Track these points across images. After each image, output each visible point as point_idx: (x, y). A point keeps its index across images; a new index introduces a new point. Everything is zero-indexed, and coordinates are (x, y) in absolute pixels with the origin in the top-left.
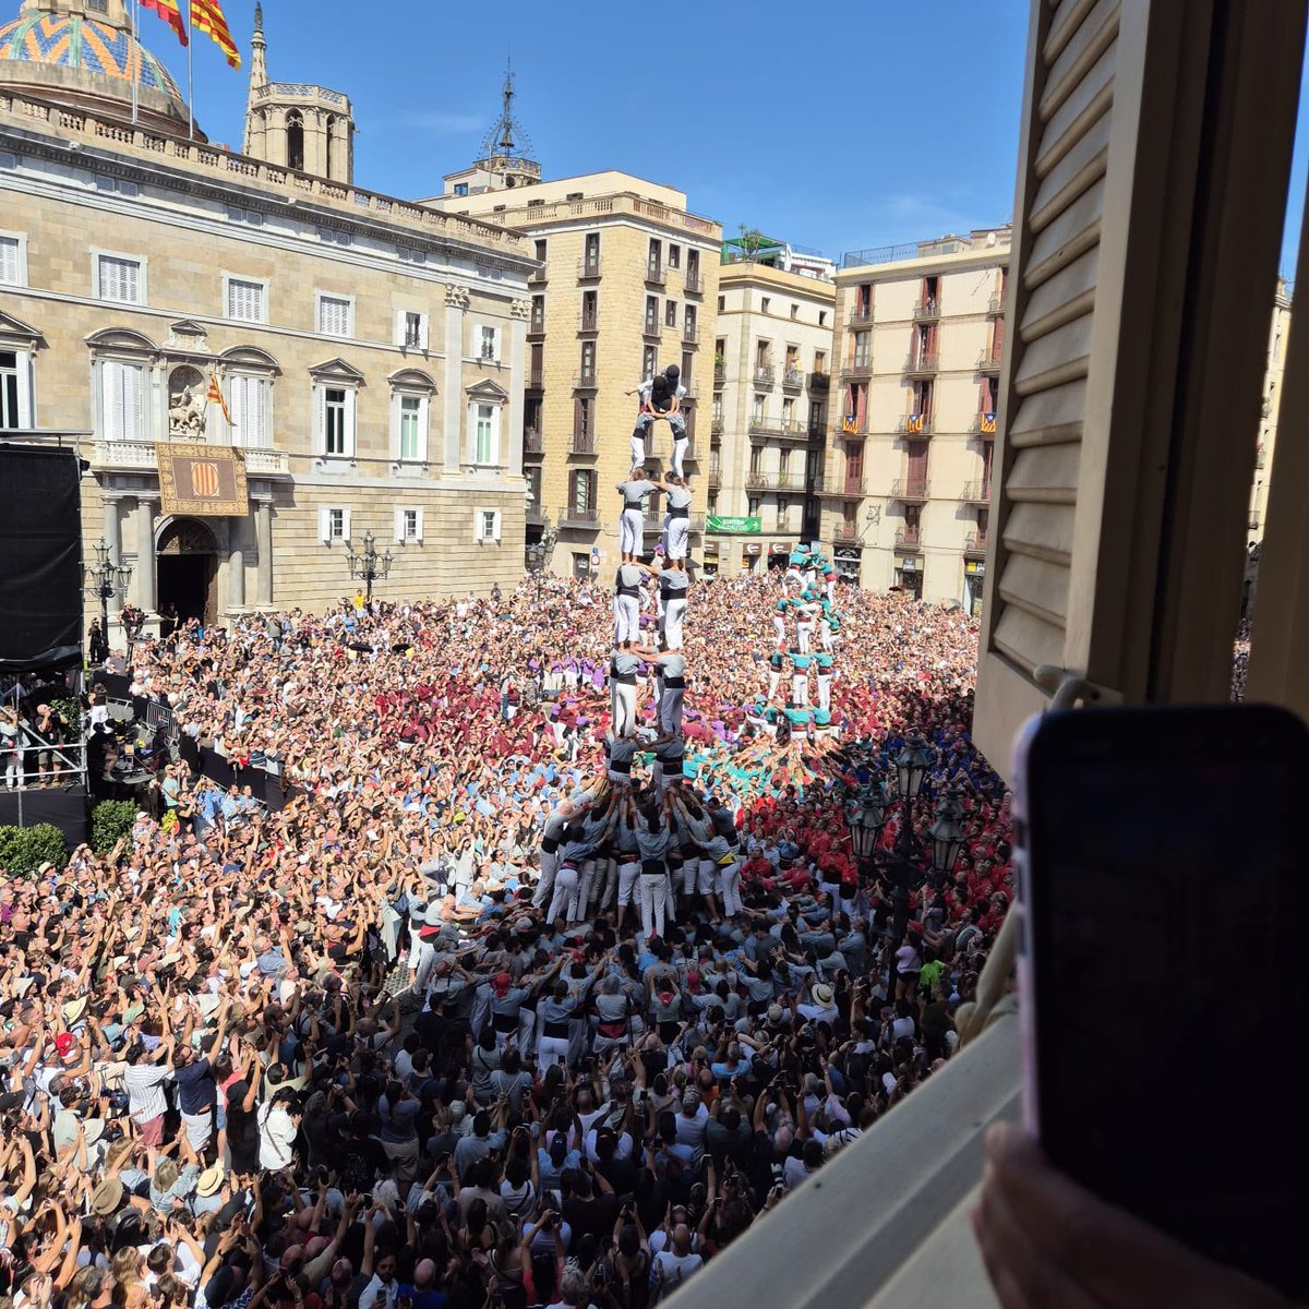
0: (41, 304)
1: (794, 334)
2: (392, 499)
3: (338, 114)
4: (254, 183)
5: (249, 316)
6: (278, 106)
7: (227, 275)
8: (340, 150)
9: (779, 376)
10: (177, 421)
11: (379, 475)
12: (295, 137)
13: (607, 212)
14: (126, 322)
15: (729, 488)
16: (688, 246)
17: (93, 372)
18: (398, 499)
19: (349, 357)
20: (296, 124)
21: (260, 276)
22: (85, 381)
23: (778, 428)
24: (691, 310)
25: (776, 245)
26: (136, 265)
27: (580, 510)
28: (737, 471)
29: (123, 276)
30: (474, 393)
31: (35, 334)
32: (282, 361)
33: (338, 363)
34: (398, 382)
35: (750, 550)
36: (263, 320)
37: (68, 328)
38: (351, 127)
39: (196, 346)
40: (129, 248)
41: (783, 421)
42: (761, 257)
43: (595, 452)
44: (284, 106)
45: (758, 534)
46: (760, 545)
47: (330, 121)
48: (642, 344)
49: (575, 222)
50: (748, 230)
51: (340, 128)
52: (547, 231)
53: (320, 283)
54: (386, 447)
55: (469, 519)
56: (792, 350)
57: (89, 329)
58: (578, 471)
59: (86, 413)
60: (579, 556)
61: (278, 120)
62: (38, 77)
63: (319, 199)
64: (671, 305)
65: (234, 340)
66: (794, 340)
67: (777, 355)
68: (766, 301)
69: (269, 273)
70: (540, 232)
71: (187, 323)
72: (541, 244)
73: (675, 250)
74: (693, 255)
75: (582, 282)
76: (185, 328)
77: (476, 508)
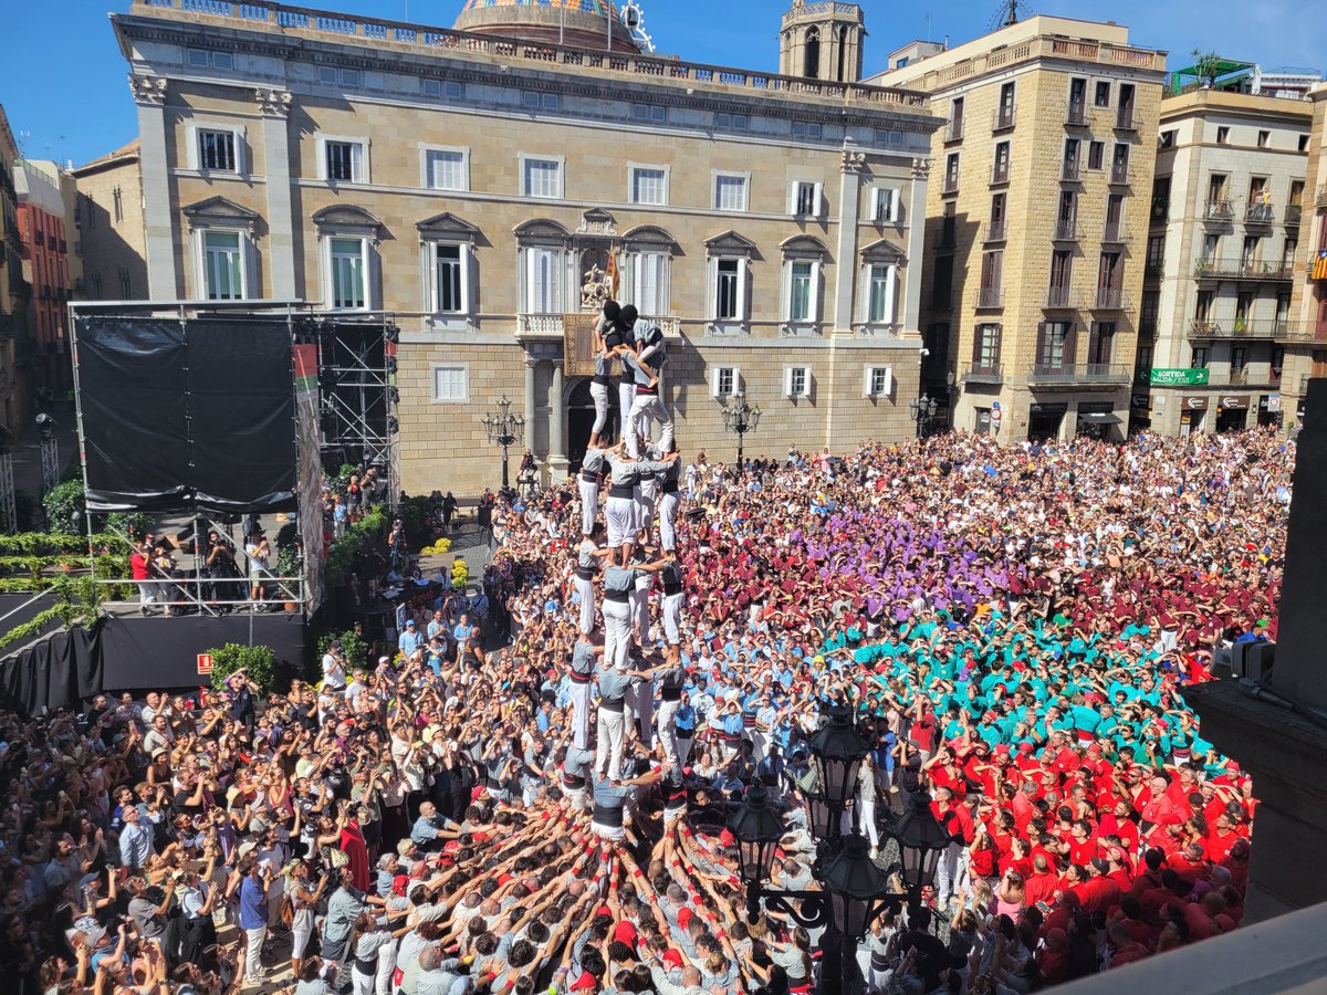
0: (479, 204)
1: (1260, 164)
2: (781, 358)
3: (850, 23)
4: (658, 80)
5: (652, 200)
6: (799, 25)
7: (632, 165)
8: (851, 55)
9: (1239, 212)
10: (587, 295)
11: (769, 336)
12: (812, 50)
13: (1024, 58)
14: (546, 214)
15: (1167, 337)
16: (1119, 82)
17: (520, 257)
18: (787, 358)
19: (742, 229)
20: (814, 38)
21: (662, 163)
22: (513, 266)
23: (1236, 270)
24: (1121, 152)
25: (1242, 67)
26: (554, 166)
27: (985, 363)
28: (1179, 318)
29: (545, 177)
30: (870, 255)
31: (473, 229)
32: (679, 237)
33: (731, 235)
34: (791, 249)
35: (1191, 404)
36: (663, 203)
37: (501, 223)
38: (862, 33)
39: (606, 230)
40: (550, 151)
41: (1243, 261)
42: (1226, 84)
43: (1001, 305)
44: (804, 24)
45: (1205, 387)
46: (1206, 399)
47: (843, 31)
48: (1058, 190)
49: (991, 74)
50: (1203, 55)
51: (852, 36)
52: (965, 88)
53: (716, 164)
54: (776, 309)
55: (860, 373)
56: (1257, 183)
57: (516, 223)
58: (983, 326)
59: (513, 291)
60: (981, 410)
61: (799, 38)
62: (499, 19)
63: (718, 87)
64: (1097, 147)
65: (638, 222)
66: (1259, 171)
67: (1237, 190)
68: (1223, 131)
69: (670, 160)
70: (959, 90)
71: (597, 210)
72: (959, 102)
73: (1103, 90)
74: (1127, 92)
75: (996, 133)
76: (595, 216)
77: (865, 365)
